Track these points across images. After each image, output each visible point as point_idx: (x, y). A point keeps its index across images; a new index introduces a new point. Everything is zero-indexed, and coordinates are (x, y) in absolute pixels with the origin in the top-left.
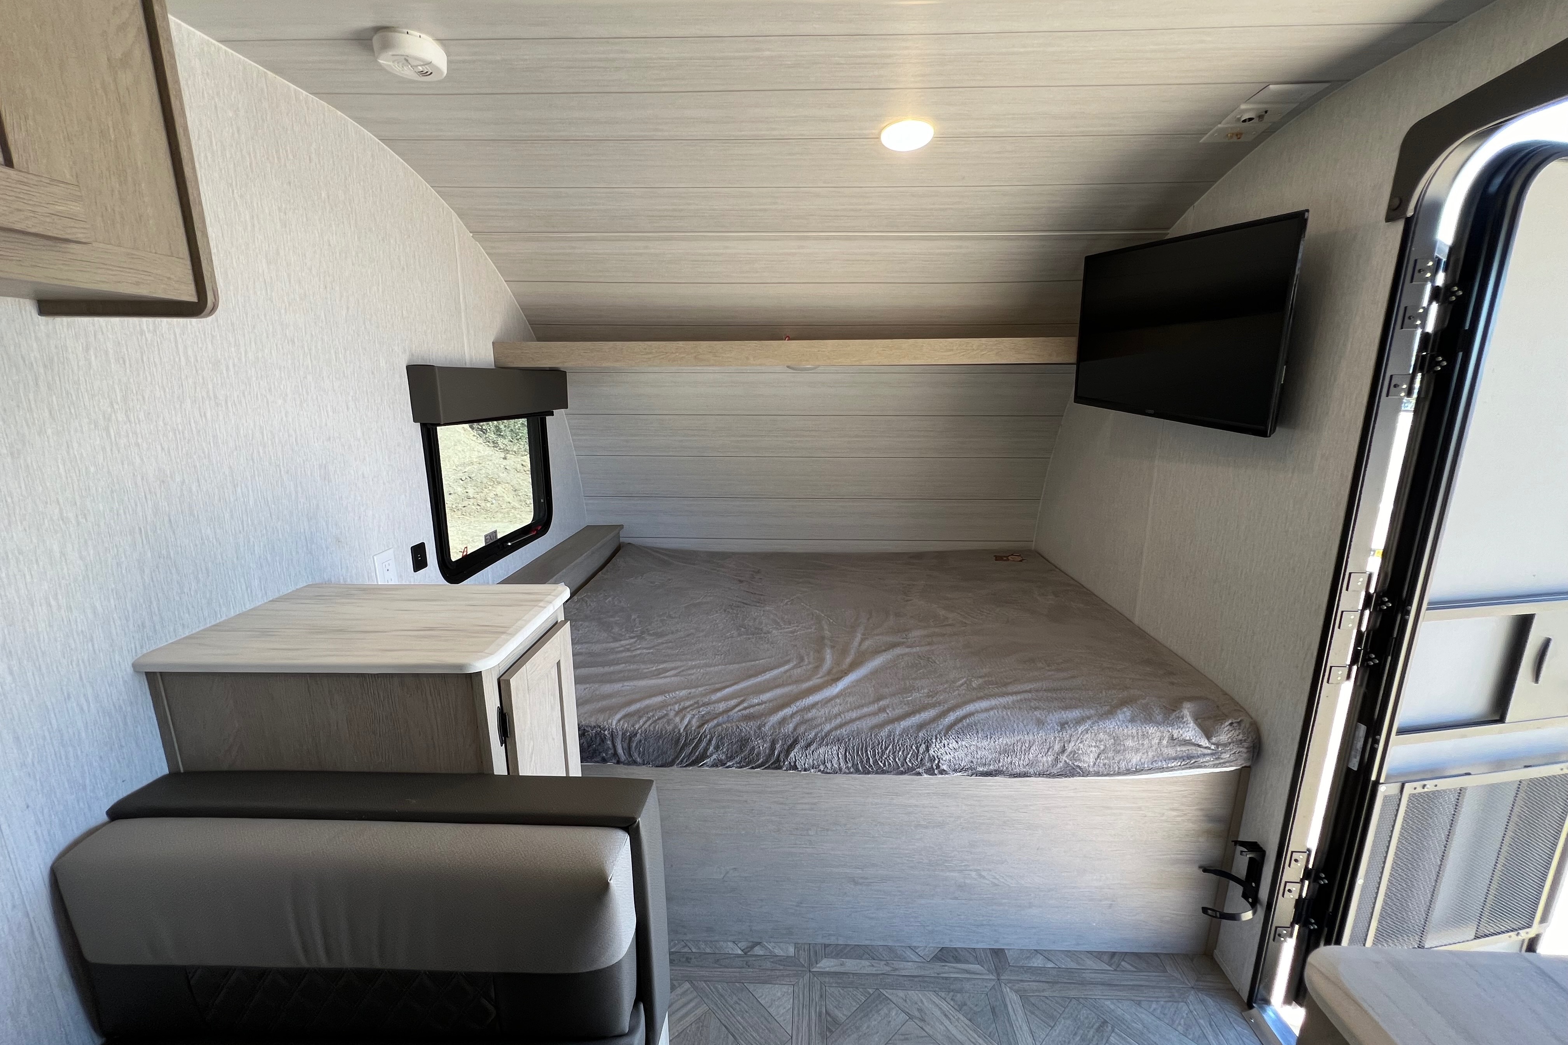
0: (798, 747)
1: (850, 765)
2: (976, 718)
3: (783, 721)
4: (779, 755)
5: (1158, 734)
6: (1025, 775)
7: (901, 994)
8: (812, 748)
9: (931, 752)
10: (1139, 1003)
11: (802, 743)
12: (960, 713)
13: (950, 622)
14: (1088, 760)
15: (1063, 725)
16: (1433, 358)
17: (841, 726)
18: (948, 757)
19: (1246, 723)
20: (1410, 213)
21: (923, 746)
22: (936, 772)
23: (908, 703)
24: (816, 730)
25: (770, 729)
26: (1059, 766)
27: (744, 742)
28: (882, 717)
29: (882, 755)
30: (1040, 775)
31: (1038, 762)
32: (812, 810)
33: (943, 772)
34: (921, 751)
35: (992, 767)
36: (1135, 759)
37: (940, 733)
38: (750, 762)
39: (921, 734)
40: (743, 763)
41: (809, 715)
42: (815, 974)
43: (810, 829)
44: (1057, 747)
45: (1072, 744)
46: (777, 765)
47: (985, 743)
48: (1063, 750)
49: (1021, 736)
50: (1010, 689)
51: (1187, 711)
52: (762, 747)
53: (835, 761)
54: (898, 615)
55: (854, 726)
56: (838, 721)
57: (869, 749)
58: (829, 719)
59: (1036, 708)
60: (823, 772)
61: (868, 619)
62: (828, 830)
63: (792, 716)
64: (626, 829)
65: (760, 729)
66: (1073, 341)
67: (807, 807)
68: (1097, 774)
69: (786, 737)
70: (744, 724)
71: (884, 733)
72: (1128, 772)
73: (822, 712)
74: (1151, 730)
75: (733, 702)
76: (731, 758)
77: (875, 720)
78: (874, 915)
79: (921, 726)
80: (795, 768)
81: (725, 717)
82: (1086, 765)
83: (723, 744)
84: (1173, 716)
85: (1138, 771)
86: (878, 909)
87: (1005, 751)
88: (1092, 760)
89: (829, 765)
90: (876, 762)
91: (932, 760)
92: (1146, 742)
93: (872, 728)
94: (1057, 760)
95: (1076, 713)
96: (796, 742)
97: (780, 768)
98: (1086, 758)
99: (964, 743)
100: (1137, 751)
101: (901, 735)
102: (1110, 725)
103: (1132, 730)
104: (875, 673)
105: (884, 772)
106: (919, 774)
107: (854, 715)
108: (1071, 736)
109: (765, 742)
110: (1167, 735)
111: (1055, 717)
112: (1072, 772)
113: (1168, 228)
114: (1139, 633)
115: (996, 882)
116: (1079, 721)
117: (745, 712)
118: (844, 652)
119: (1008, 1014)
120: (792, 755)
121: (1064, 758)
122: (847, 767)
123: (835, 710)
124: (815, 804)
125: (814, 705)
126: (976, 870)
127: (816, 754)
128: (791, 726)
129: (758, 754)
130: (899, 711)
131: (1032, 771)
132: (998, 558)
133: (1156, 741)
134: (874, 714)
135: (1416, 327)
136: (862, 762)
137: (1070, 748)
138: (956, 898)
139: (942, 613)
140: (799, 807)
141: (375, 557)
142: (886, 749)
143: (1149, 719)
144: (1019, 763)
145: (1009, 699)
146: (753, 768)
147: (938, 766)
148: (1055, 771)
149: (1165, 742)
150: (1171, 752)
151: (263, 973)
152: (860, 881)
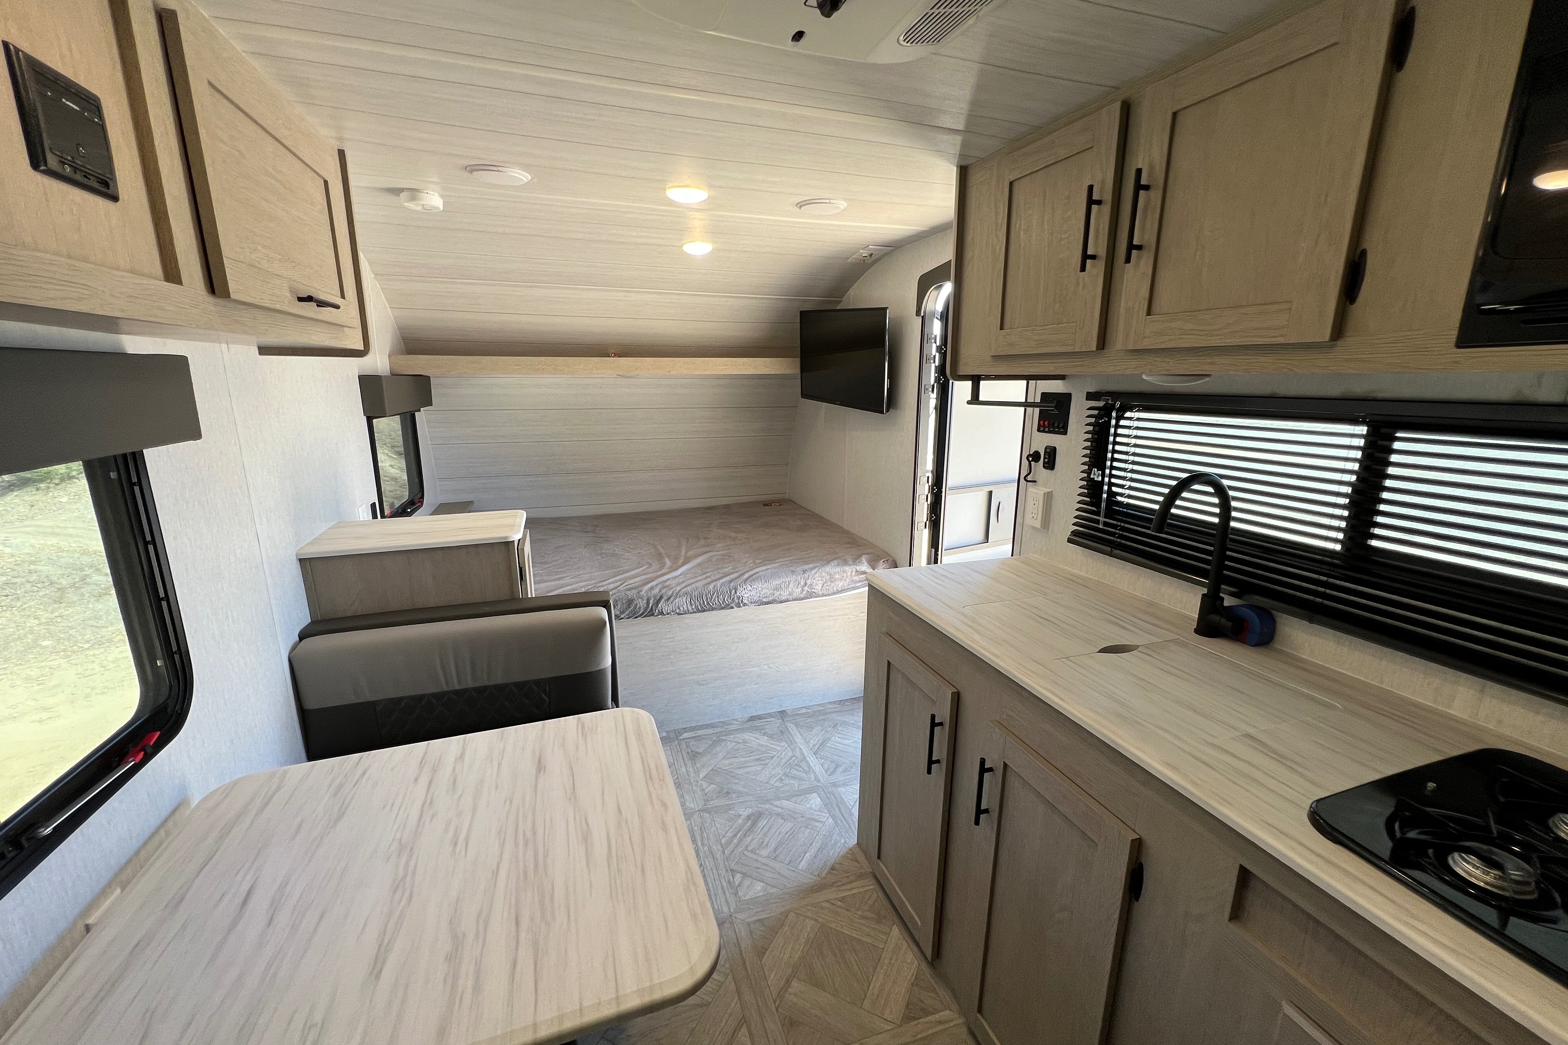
0: (663, 600)
1: (694, 607)
2: (760, 574)
3: (652, 588)
4: (652, 607)
5: (850, 570)
6: (787, 601)
7: (733, 736)
8: (672, 599)
9: (738, 594)
10: (853, 715)
11: (665, 598)
12: (751, 573)
13: (739, 538)
14: (818, 588)
15: (804, 571)
16: (939, 377)
17: (686, 586)
18: (746, 595)
19: (890, 561)
20: (922, 314)
21: (734, 591)
22: (741, 605)
23: (722, 573)
24: (673, 590)
25: (645, 593)
26: (804, 593)
27: (630, 602)
28: (709, 580)
29: (712, 599)
30: (796, 599)
31: (793, 592)
32: (672, 642)
33: (745, 605)
34: (732, 594)
35: (770, 598)
36: (840, 585)
37: (741, 583)
38: (634, 615)
39: (731, 585)
40: (630, 615)
41: (667, 584)
42: (681, 740)
43: (671, 655)
44: (802, 583)
45: (810, 580)
46: (651, 614)
47: (766, 585)
48: (806, 584)
49: (784, 579)
50: (777, 561)
51: (864, 559)
52: (642, 604)
53: (685, 606)
54: (705, 538)
55: (694, 586)
56: (684, 584)
57: (704, 596)
58: (679, 584)
59: (791, 566)
60: (679, 614)
61: (687, 542)
62: (681, 653)
63: (657, 585)
64: (604, 607)
65: (639, 593)
66: (798, 360)
67: (669, 640)
68: (823, 595)
69: (655, 597)
70: (628, 593)
71: (711, 586)
72: (838, 592)
73: (674, 582)
74: (847, 568)
75: (618, 584)
76: (623, 613)
77: (705, 582)
78: (712, 703)
79: (731, 581)
80: (662, 613)
81: (616, 590)
82: (817, 591)
83: (617, 605)
84: (858, 561)
85: (842, 591)
86: (713, 699)
87: (777, 588)
88: (820, 588)
89: (682, 609)
90: (708, 603)
91: (739, 598)
92: (845, 575)
93: (704, 586)
94: (803, 590)
95: (811, 566)
96: (661, 598)
97: (653, 615)
98: (817, 587)
99: (755, 586)
100: (841, 580)
101: (721, 586)
102: (828, 568)
103: (838, 569)
104: (699, 565)
105: (713, 609)
106: (732, 608)
107: (693, 581)
108: (809, 576)
109: (643, 600)
110: (854, 570)
111: (800, 569)
112: (810, 596)
113: (842, 298)
114: (847, 532)
115: (778, 669)
116: (812, 569)
117: (628, 587)
118: (676, 558)
119: (789, 732)
120: (660, 606)
121: (806, 588)
122: (692, 609)
123: (681, 580)
124: (673, 638)
125: (668, 579)
126: (766, 664)
127: (674, 603)
128: (657, 590)
129: (640, 608)
130: (718, 576)
131: (791, 598)
132: (765, 505)
133: (849, 574)
134: (705, 579)
135: (931, 363)
136: (700, 604)
137: (809, 582)
138: (757, 684)
139: (733, 535)
140: (664, 641)
141: (360, 509)
142: (713, 595)
143: (846, 563)
144: (784, 595)
145: (777, 565)
146: (636, 618)
147: (742, 602)
148: (802, 596)
149: (854, 574)
150: (856, 578)
151: (421, 697)
152: (702, 683)
